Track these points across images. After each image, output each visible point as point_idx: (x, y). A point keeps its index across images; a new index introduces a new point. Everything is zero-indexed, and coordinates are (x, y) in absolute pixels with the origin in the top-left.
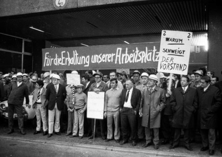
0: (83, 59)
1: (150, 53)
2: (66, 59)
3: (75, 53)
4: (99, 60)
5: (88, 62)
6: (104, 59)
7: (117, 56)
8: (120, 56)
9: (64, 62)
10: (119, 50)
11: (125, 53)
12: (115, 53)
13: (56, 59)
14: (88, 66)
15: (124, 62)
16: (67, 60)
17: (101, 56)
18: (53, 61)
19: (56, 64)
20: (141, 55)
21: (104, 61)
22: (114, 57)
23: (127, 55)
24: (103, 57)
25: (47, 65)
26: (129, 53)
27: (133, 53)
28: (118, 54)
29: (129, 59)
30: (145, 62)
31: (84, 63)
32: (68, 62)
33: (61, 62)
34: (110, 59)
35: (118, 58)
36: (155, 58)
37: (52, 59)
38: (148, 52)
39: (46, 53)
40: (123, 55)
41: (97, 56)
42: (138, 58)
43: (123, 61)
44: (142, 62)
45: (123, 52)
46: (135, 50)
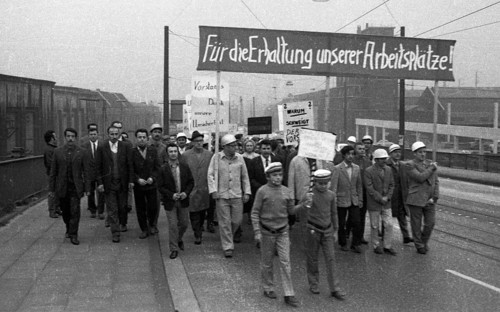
0: (300, 54)
1: (424, 56)
2: (260, 51)
3: (281, 43)
4: (333, 59)
5: (310, 61)
6: (343, 58)
7: (366, 55)
8: (371, 56)
9: (255, 56)
10: (370, 45)
11: (381, 52)
12: (363, 49)
13: (236, 49)
14: (309, 67)
15: (379, 66)
16: (263, 53)
17: (337, 53)
18: (227, 52)
19: (235, 60)
20: (408, 57)
21: (341, 62)
22: (361, 57)
23: (384, 55)
24: (340, 56)
25: (211, 60)
26: (388, 53)
27: (395, 52)
28: (369, 53)
29: (388, 62)
30: (415, 69)
31: (302, 62)
32: (264, 58)
33: (247, 55)
34: (354, 59)
35: (368, 58)
36: (431, 64)
37: (224, 49)
38: (420, 54)
39: (209, 36)
40: (378, 55)
41: (327, 51)
42: (404, 62)
43: (377, 64)
44: (410, 69)
45: (378, 49)
46: (399, 49)
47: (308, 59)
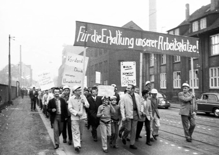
0: (127, 40)
1: (185, 45)
2: (108, 37)
3: (118, 33)
4: (144, 44)
5: (133, 44)
6: (148, 44)
7: (159, 43)
8: (162, 43)
9: (105, 40)
10: (161, 38)
11: (166, 42)
12: (158, 40)
13: (95, 35)
14: (132, 47)
15: (166, 48)
16: (109, 39)
17: (145, 41)
18: (90, 37)
19: (94, 41)
20: (179, 45)
21: (148, 45)
22: (157, 43)
23: (167, 43)
24: (147, 42)
25: (81, 40)
26: (169, 42)
27: (172, 42)
28: (161, 42)
29: (170, 47)
30: (182, 51)
31: (128, 44)
32: (109, 41)
33: (100, 39)
34: (154, 44)
35: (160, 44)
36: (189, 49)
37: (88, 35)
38: (184, 44)
39: (81, 27)
40: (165, 43)
41: (141, 39)
42: (177, 47)
44: (180, 51)
45: (165, 40)
46: (174, 41)
47: (132, 43)
